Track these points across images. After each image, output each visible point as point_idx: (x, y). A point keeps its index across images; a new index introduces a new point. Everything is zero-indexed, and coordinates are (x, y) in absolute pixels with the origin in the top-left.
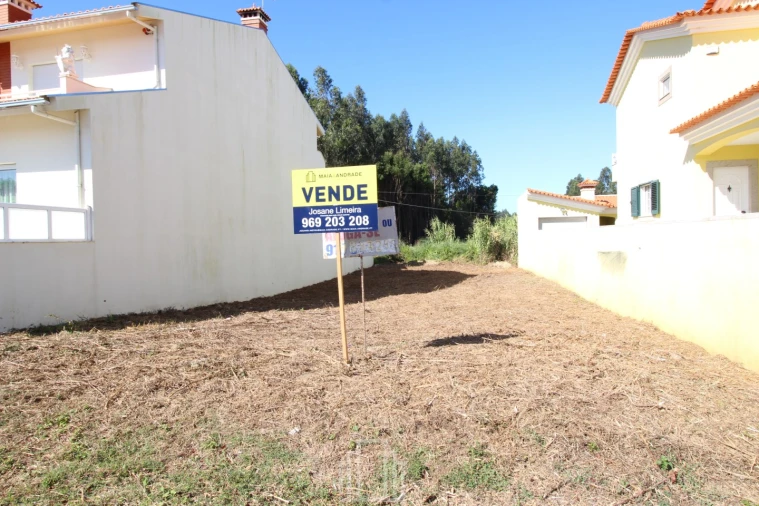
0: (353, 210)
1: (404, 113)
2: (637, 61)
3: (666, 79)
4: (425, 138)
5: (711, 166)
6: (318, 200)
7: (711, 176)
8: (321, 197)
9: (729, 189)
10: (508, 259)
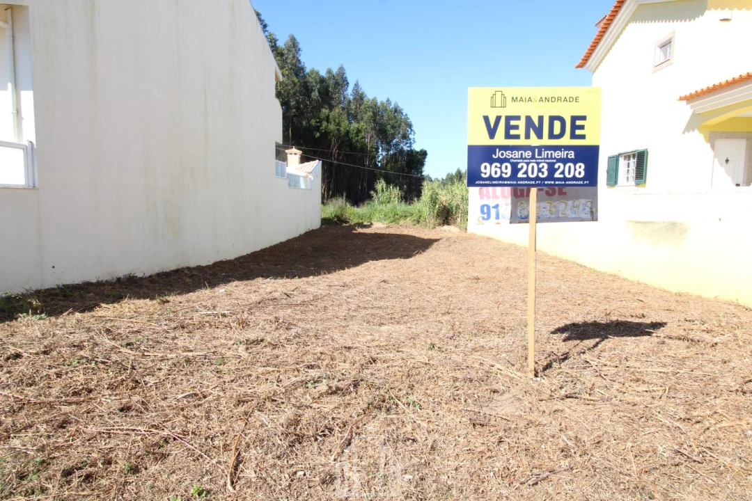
0: (563, 154)
1: (341, 69)
2: (627, 25)
3: (666, 45)
4: (360, 97)
5: (714, 136)
6: (508, 136)
7: (713, 147)
8: (513, 132)
9: (727, 161)
10: (455, 223)
